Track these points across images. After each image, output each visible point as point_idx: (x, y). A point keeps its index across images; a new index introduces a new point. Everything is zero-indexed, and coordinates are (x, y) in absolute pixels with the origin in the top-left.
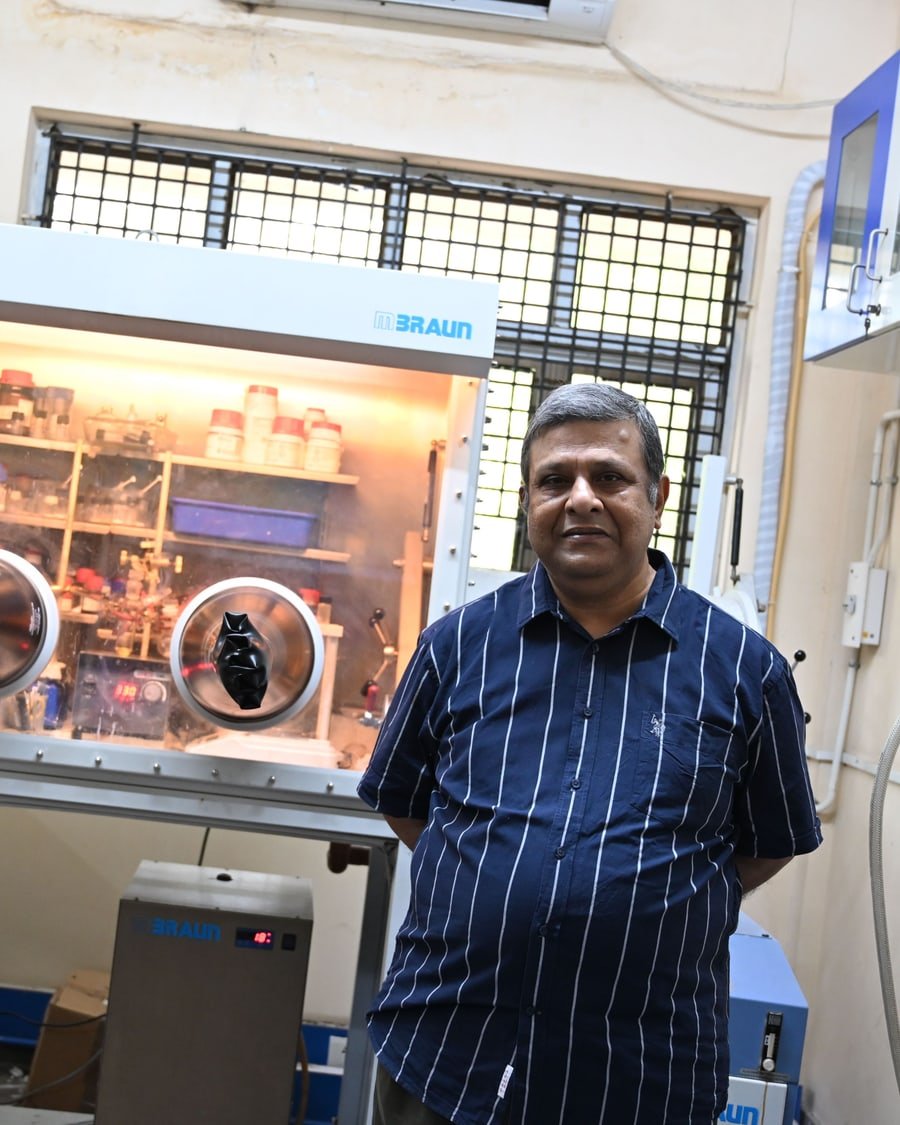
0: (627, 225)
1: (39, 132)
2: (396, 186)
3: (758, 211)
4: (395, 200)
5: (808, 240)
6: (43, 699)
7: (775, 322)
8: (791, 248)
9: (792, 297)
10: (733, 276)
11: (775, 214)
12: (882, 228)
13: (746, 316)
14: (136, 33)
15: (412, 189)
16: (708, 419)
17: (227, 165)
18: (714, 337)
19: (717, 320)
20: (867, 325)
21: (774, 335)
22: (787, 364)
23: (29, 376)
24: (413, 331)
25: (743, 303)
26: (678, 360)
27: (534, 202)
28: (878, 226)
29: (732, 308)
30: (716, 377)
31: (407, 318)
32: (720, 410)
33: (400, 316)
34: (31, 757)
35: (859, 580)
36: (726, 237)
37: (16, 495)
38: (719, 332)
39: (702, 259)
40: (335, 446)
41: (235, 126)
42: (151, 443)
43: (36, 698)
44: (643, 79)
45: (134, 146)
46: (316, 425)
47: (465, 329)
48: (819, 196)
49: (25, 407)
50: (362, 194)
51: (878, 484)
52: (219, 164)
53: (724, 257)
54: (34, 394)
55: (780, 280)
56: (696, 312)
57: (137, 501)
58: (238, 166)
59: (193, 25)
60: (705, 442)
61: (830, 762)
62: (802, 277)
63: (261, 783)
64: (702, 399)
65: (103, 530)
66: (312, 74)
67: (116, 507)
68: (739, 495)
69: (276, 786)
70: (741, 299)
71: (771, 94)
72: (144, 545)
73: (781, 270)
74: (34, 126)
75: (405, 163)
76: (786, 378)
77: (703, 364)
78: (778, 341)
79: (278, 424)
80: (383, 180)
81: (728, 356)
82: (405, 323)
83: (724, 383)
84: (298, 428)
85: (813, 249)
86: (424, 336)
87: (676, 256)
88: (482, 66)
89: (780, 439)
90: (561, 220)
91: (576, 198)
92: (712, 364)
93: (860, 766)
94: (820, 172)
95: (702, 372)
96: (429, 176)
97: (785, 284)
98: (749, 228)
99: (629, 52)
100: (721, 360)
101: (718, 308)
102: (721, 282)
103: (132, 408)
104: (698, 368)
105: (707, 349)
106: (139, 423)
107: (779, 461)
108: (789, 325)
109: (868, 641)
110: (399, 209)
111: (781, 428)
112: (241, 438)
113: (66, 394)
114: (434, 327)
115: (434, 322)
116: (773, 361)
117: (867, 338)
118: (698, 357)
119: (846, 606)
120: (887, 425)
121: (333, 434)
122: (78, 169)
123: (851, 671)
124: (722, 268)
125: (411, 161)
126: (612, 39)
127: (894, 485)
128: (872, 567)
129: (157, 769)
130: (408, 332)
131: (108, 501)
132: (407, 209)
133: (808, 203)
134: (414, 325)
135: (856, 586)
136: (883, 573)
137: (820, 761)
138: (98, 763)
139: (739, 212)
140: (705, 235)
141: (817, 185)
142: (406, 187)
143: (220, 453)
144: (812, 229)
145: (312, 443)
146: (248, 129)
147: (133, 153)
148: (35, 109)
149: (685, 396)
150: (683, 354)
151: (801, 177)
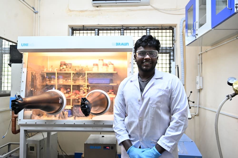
0: (156, 31)
1: (70, 29)
2: (122, 30)
3: (176, 26)
4: (122, 32)
5: (184, 29)
6: (67, 113)
7: (180, 42)
8: (181, 31)
9: (182, 38)
10: (173, 36)
11: (178, 26)
12: (196, 21)
13: (176, 42)
14: (82, 13)
15: (124, 30)
16: (172, 58)
17: (97, 30)
18: (171, 46)
19: (171, 43)
20: (196, 37)
21: (180, 44)
22: (183, 48)
23: (65, 62)
24: (119, 45)
25: (175, 40)
26: (166, 50)
27: (142, 29)
28: (195, 21)
29: (173, 41)
30: (172, 51)
31: (117, 43)
32: (173, 56)
33: (116, 43)
34: (63, 124)
35: (198, 79)
36: (171, 31)
37: (64, 80)
38: (172, 45)
39: (168, 34)
40: (112, 67)
41: (97, 24)
42: (83, 70)
43: (66, 113)
44: (156, 9)
45: (83, 29)
46: (109, 64)
47: (127, 44)
48: (185, 23)
49: (64, 67)
50: (117, 31)
51: (199, 64)
52: (96, 30)
53: (171, 34)
54: (66, 65)
55: (180, 36)
56: (168, 42)
57: (83, 79)
58: (99, 30)
59: (90, 10)
60: (172, 61)
61: (197, 107)
62: (183, 35)
63: (102, 124)
64: (170, 55)
65: (78, 84)
66: (107, 15)
67: (80, 80)
68: (178, 67)
69: (104, 124)
70: (175, 39)
71: (175, 9)
72: (84, 86)
73: (180, 34)
74: (69, 28)
75: (123, 26)
76: (183, 50)
77: (170, 50)
78: (181, 45)
79: (103, 65)
80: (119, 29)
81: (174, 48)
82: (117, 44)
83: (173, 52)
84: (107, 65)
85: (185, 30)
86: (121, 46)
87: (164, 34)
88: (132, 11)
89: (183, 59)
90: (146, 31)
91: (148, 28)
92: (171, 50)
93: (202, 107)
94: (185, 19)
95: (170, 51)
96: (127, 28)
97: (181, 36)
98: (174, 29)
99: (153, 6)
100: (173, 49)
101: (171, 41)
102: (171, 37)
103: (80, 65)
104: (169, 50)
105: (170, 48)
106: (81, 67)
107: (183, 63)
108: (182, 42)
109: (201, 88)
110: (122, 33)
111: (183, 57)
112: (98, 68)
113: (71, 64)
114: (122, 44)
115: (122, 43)
116: (180, 48)
117: (196, 40)
118: (169, 49)
119: (196, 83)
120: (199, 55)
121: (112, 65)
122: (76, 33)
123: (198, 93)
124: (171, 35)
125: (124, 26)
126: (151, 4)
127: (202, 64)
128: (200, 76)
129: (84, 123)
130: (118, 46)
131: (79, 80)
132: (124, 33)
133: (183, 24)
134: (119, 44)
135: (198, 80)
136: (202, 77)
137: (195, 107)
138: (74, 123)
139: (173, 27)
140: (168, 31)
141: (184, 21)
142: (123, 30)
143: (95, 70)
144: (184, 28)
145: (109, 67)
146: (99, 24)
147: (83, 30)
148: (69, 25)
149: (168, 55)
150: (167, 49)
151: (181, 20)
